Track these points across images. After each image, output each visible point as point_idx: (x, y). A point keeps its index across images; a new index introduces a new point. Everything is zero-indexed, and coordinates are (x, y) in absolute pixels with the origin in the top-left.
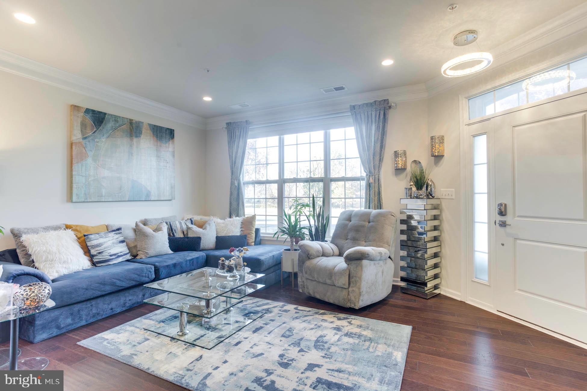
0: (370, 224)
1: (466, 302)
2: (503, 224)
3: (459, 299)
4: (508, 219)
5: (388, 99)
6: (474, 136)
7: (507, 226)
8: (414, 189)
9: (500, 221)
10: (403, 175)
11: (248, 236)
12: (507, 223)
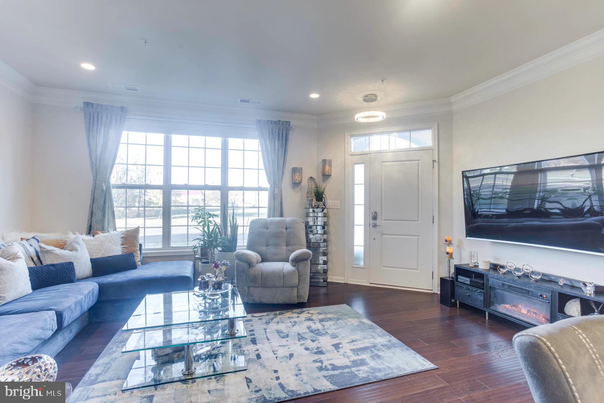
0: (269, 230)
1: (349, 283)
2: (375, 226)
3: (343, 282)
4: (378, 222)
5: (290, 122)
6: (355, 164)
7: (377, 226)
8: (314, 200)
9: (373, 224)
10: (298, 189)
11: (135, 254)
12: (378, 224)
